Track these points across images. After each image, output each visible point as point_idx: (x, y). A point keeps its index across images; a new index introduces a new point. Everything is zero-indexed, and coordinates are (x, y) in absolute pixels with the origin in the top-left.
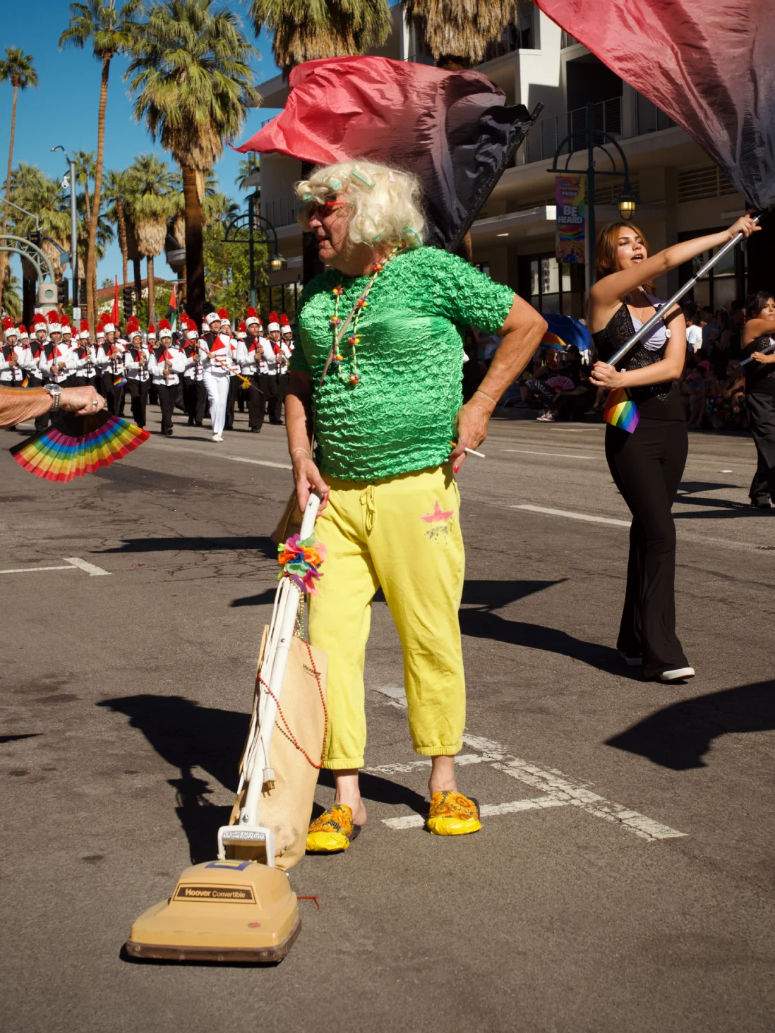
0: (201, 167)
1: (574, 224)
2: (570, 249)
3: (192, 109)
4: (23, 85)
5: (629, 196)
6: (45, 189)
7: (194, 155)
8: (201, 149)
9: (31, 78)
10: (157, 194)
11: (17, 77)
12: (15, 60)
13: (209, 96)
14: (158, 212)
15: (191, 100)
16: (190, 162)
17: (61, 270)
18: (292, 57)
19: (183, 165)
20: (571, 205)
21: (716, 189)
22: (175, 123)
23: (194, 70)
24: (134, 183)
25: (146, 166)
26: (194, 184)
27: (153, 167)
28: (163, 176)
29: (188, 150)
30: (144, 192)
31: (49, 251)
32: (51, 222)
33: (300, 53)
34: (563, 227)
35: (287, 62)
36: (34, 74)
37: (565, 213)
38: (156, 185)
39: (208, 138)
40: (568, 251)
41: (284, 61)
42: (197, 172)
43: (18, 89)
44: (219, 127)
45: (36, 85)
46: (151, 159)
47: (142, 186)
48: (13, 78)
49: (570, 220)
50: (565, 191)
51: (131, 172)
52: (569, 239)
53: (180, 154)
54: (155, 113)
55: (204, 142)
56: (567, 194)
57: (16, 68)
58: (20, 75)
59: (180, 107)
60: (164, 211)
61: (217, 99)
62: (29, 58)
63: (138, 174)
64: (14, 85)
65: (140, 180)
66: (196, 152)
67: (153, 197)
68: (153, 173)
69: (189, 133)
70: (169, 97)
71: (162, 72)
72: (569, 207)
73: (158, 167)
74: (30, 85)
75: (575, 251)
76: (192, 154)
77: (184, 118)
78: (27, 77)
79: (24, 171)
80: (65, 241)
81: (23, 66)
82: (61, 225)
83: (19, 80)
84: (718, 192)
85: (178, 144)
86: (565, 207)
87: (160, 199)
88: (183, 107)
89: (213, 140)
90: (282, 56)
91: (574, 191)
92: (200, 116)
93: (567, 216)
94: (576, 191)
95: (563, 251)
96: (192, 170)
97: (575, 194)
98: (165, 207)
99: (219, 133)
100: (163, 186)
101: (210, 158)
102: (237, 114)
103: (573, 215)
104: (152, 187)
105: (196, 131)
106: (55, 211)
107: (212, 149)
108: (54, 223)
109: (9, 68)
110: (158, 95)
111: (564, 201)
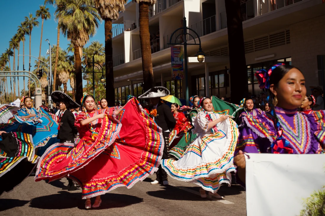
0: (81, 45)
1: (179, 64)
2: (177, 74)
3: (76, 25)
4: (46, 18)
5: (201, 53)
6: (60, 54)
7: (78, 41)
8: (81, 39)
9: (48, 16)
10: (99, 55)
11: (43, 15)
12: (42, 10)
13: (83, 20)
14: (99, 61)
15: (76, 22)
16: (77, 44)
17: (66, 82)
18: (100, 5)
19: (75, 45)
20: (177, 57)
21: (253, 49)
22: (71, 30)
23: (77, 11)
24: (91, 51)
25: (95, 45)
26: (78, 52)
27: (98, 45)
28: (101, 48)
29: (76, 39)
30: (94, 54)
31: (62, 75)
32: (62, 65)
33: (103, 3)
34: (174, 65)
35: (99, 6)
36: (49, 15)
37: (175, 60)
38: (99, 52)
39: (83, 35)
40: (177, 75)
41: (98, 6)
42: (79, 47)
43: (44, 20)
44: (87, 31)
45: (50, 18)
46: (97, 43)
47: (94, 52)
48: (42, 16)
49: (177, 63)
50: (175, 51)
51: (91, 47)
52: (177, 70)
53: (74, 41)
54: (63, 26)
55: (81, 36)
56: (176, 52)
57: (43, 12)
58: (44, 15)
59: (72, 24)
60: (101, 60)
61: (86, 21)
62: (47, 9)
63: (92, 48)
64: (42, 18)
65: (93, 50)
66: (79, 40)
67: (97, 56)
68: (98, 47)
69: (76, 34)
70: (68, 21)
71: (66, 12)
72: (177, 58)
73: (99, 45)
74: (48, 18)
75: (180, 75)
76: (77, 41)
77: (74, 28)
78: (47, 16)
79: (55, 48)
80: (67, 72)
81: (45, 12)
82: (66, 66)
83: (44, 16)
84: (254, 50)
85: (72, 37)
86: (175, 58)
87: (100, 56)
88: (73, 24)
89: (85, 36)
90: (97, 4)
91: (178, 52)
92: (79, 27)
93: (176, 61)
94: (180, 52)
95: (174, 75)
96: (78, 47)
97: (179, 52)
98: (102, 59)
99: (87, 32)
100: (101, 52)
101: (84, 42)
102: (93, 26)
103: (178, 61)
104: (97, 52)
105: (79, 33)
106: (64, 61)
107: (85, 39)
108: (63, 66)
109: (41, 13)
110: (64, 20)
111: (174, 55)
